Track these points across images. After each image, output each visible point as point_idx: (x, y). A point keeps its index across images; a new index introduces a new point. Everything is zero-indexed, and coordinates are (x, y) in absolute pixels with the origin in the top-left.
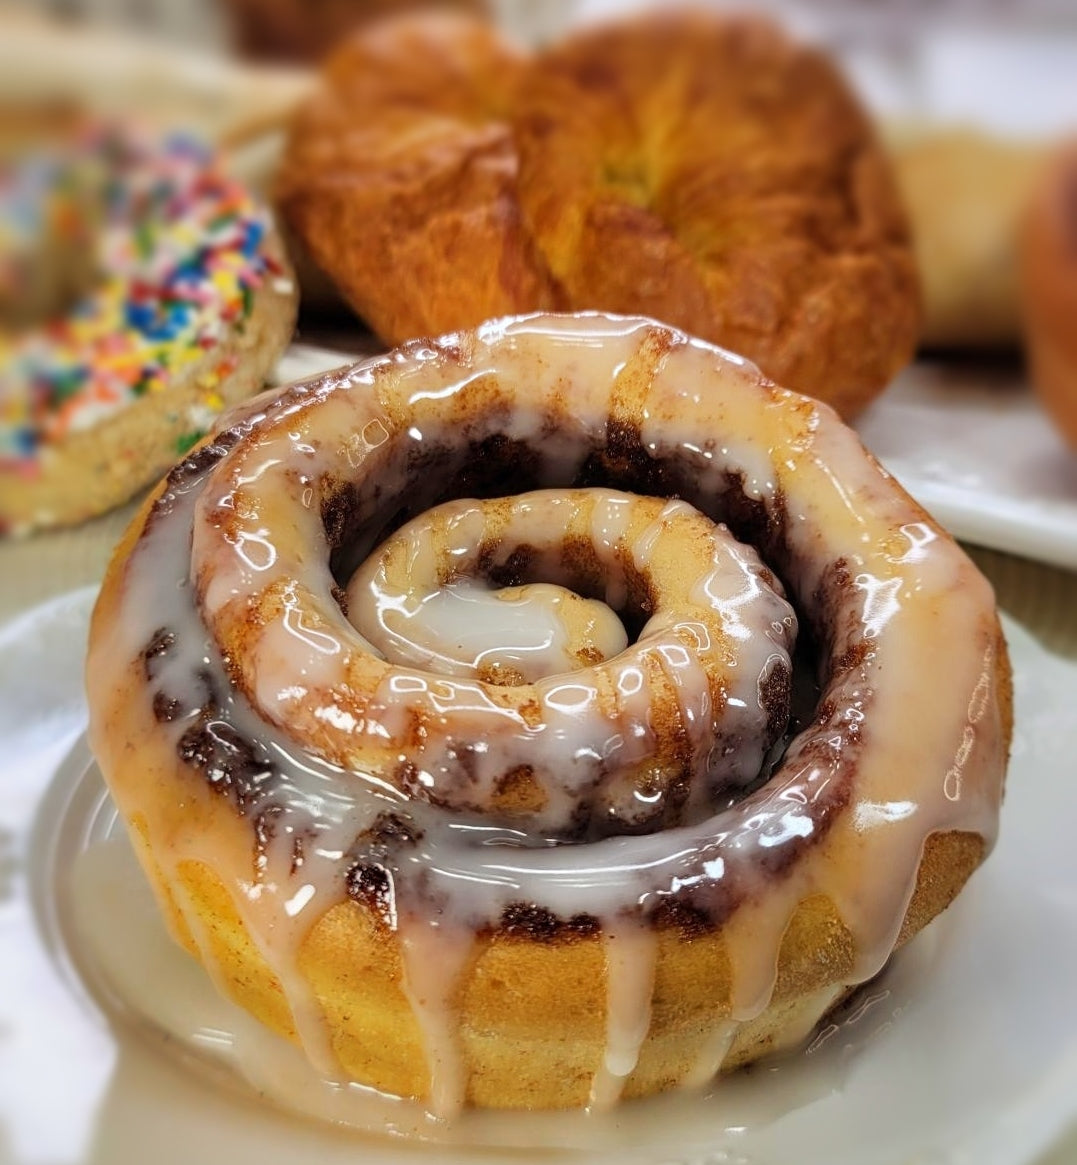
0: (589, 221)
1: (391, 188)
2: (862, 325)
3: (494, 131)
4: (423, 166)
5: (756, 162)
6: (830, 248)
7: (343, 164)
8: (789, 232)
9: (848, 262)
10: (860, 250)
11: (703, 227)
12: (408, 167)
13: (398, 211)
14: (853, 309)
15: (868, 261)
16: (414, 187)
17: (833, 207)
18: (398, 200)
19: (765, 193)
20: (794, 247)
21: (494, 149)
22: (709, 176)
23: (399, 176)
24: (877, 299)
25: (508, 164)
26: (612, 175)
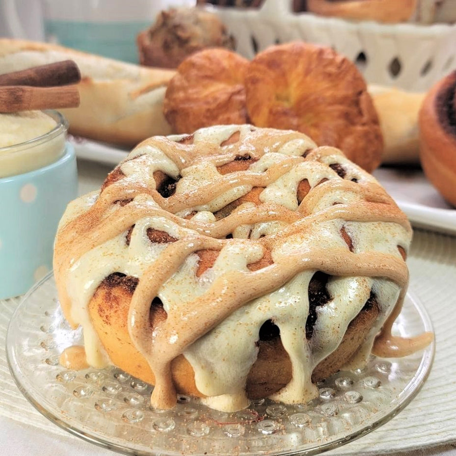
0: (271, 112)
1: (205, 107)
2: (365, 149)
3: (239, 87)
4: (215, 99)
5: (329, 94)
6: (353, 124)
7: (188, 100)
8: (339, 117)
9: (359, 128)
10: (364, 124)
11: (310, 115)
12: (210, 100)
13: (208, 114)
14: (362, 144)
15: (366, 128)
16: (213, 106)
17: (354, 111)
18: (208, 110)
19: (331, 104)
20: (341, 122)
21: (238, 92)
22: (312, 97)
23: (207, 103)
24: (370, 141)
25: (242, 97)
26: (278, 98)
